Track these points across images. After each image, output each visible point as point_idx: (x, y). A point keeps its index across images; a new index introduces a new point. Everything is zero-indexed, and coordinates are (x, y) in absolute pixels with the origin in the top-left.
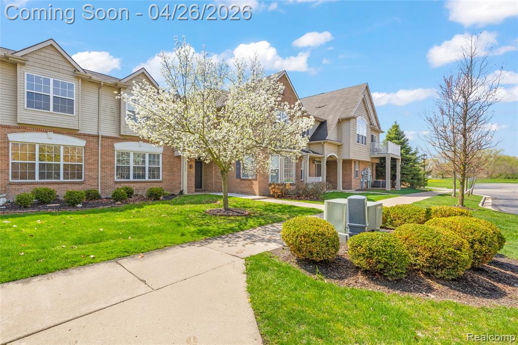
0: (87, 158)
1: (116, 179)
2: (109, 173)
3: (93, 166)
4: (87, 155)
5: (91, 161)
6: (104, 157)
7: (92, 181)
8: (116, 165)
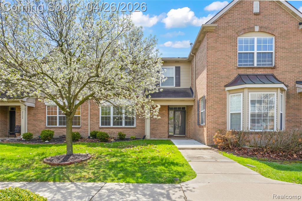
0: (82, 112)
1: (100, 126)
2: (95, 121)
3: (85, 117)
4: (82, 110)
5: (84, 114)
6: (92, 111)
7: (85, 127)
8: (100, 116)
